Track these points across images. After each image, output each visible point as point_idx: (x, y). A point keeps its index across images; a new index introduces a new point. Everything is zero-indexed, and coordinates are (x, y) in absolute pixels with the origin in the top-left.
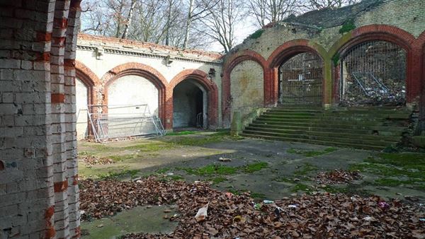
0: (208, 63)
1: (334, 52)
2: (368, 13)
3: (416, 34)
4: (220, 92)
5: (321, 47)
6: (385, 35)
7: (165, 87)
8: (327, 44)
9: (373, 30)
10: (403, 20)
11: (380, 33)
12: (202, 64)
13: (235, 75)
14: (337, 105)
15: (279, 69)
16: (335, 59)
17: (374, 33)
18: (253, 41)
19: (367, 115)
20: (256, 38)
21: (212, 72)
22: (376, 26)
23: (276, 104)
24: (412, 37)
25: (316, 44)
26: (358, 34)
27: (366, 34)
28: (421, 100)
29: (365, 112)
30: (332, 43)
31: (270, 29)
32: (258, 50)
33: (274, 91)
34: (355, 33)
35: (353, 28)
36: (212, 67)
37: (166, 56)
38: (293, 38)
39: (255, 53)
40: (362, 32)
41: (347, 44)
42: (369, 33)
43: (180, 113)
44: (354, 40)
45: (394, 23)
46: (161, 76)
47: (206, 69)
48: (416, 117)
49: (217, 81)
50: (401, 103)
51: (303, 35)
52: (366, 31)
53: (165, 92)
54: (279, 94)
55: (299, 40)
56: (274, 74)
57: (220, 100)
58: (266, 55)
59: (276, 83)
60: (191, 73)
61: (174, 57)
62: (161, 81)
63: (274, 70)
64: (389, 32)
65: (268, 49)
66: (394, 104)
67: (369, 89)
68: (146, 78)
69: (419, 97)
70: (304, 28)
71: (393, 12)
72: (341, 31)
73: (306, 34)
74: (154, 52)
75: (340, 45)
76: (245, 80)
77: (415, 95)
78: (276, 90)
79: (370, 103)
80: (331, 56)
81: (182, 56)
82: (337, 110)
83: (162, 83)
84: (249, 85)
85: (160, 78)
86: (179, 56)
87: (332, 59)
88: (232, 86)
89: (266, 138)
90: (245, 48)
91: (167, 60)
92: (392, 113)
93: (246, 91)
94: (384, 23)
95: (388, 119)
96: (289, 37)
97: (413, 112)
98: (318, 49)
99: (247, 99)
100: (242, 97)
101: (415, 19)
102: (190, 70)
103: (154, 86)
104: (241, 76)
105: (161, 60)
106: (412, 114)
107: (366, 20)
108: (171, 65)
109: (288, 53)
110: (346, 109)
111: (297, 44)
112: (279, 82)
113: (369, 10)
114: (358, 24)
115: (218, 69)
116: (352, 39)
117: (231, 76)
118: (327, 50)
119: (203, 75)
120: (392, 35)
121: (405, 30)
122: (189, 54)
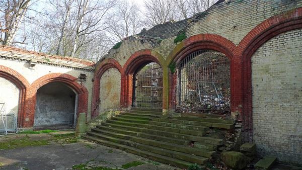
0: (77, 69)
1: (170, 60)
2: (196, 24)
3: (236, 42)
4: (90, 95)
5: (161, 55)
6: (211, 44)
7: (25, 88)
8: (165, 53)
9: (200, 39)
10: (225, 29)
11: (206, 41)
12: (71, 69)
13: (103, 81)
14: (173, 110)
15: (134, 76)
16: (172, 66)
17: (201, 42)
18: (115, 51)
19: (193, 123)
20: (117, 48)
21: (83, 77)
22: (203, 35)
23: (129, 108)
24: (233, 44)
25: (157, 53)
26: (189, 43)
27: (194, 43)
28: (243, 108)
29: (193, 119)
30: (169, 52)
31: (126, 41)
32: (117, 59)
33: (127, 96)
34: (186, 43)
35: (184, 37)
36: (83, 72)
37: (30, 59)
38: (141, 48)
39: (116, 62)
40: (191, 41)
41: (181, 53)
42: (197, 42)
43: (62, 112)
44: (186, 49)
45: (218, 32)
46: (22, 77)
47: (76, 74)
48: (239, 128)
49: (88, 85)
50: (227, 112)
51: (148, 45)
52: (194, 40)
53: (25, 93)
54: (134, 98)
55: (145, 50)
56: (128, 80)
57: (90, 101)
58: (123, 63)
59: (131, 88)
60: (57, 76)
61: (36, 61)
62: (21, 82)
63: (128, 77)
64: (213, 40)
65: (124, 58)
66: (221, 113)
67: (206, 96)
68: (6, 79)
69: (241, 106)
70: (149, 39)
71: (216, 22)
72: (176, 41)
73: (150, 45)
74: (16, 55)
75: (175, 54)
76: (109, 84)
77: (238, 104)
78: (130, 95)
79: (201, 111)
80: (168, 64)
81: (48, 60)
82: (173, 115)
83: (23, 84)
84: (112, 89)
85: (21, 80)
86: (45, 61)
87: (169, 67)
88: (101, 90)
89: (98, 143)
90: (110, 57)
91: (30, 64)
92: (216, 121)
93: (110, 95)
94: (209, 32)
95: (212, 128)
96: (139, 48)
97: (237, 121)
98: (159, 58)
99: (110, 101)
100: (106, 100)
101: (234, 27)
102: (57, 74)
103: (14, 86)
104: (107, 81)
105: (23, 63)
106: (235, 124)
107: (195, 30)
108: (34, 68)
109: (139, 62)
110: (180, 115)
111: (144, 53)
112: (134, 87)
113: (196, 21)
114: (189, 34)
115: (89, 75)
116: (184, 48)
117: (101, 81)
118: (165, 58)
119: (72, 79)
120: (216, 43)
121: (227, 38)
122: (57, 60)
